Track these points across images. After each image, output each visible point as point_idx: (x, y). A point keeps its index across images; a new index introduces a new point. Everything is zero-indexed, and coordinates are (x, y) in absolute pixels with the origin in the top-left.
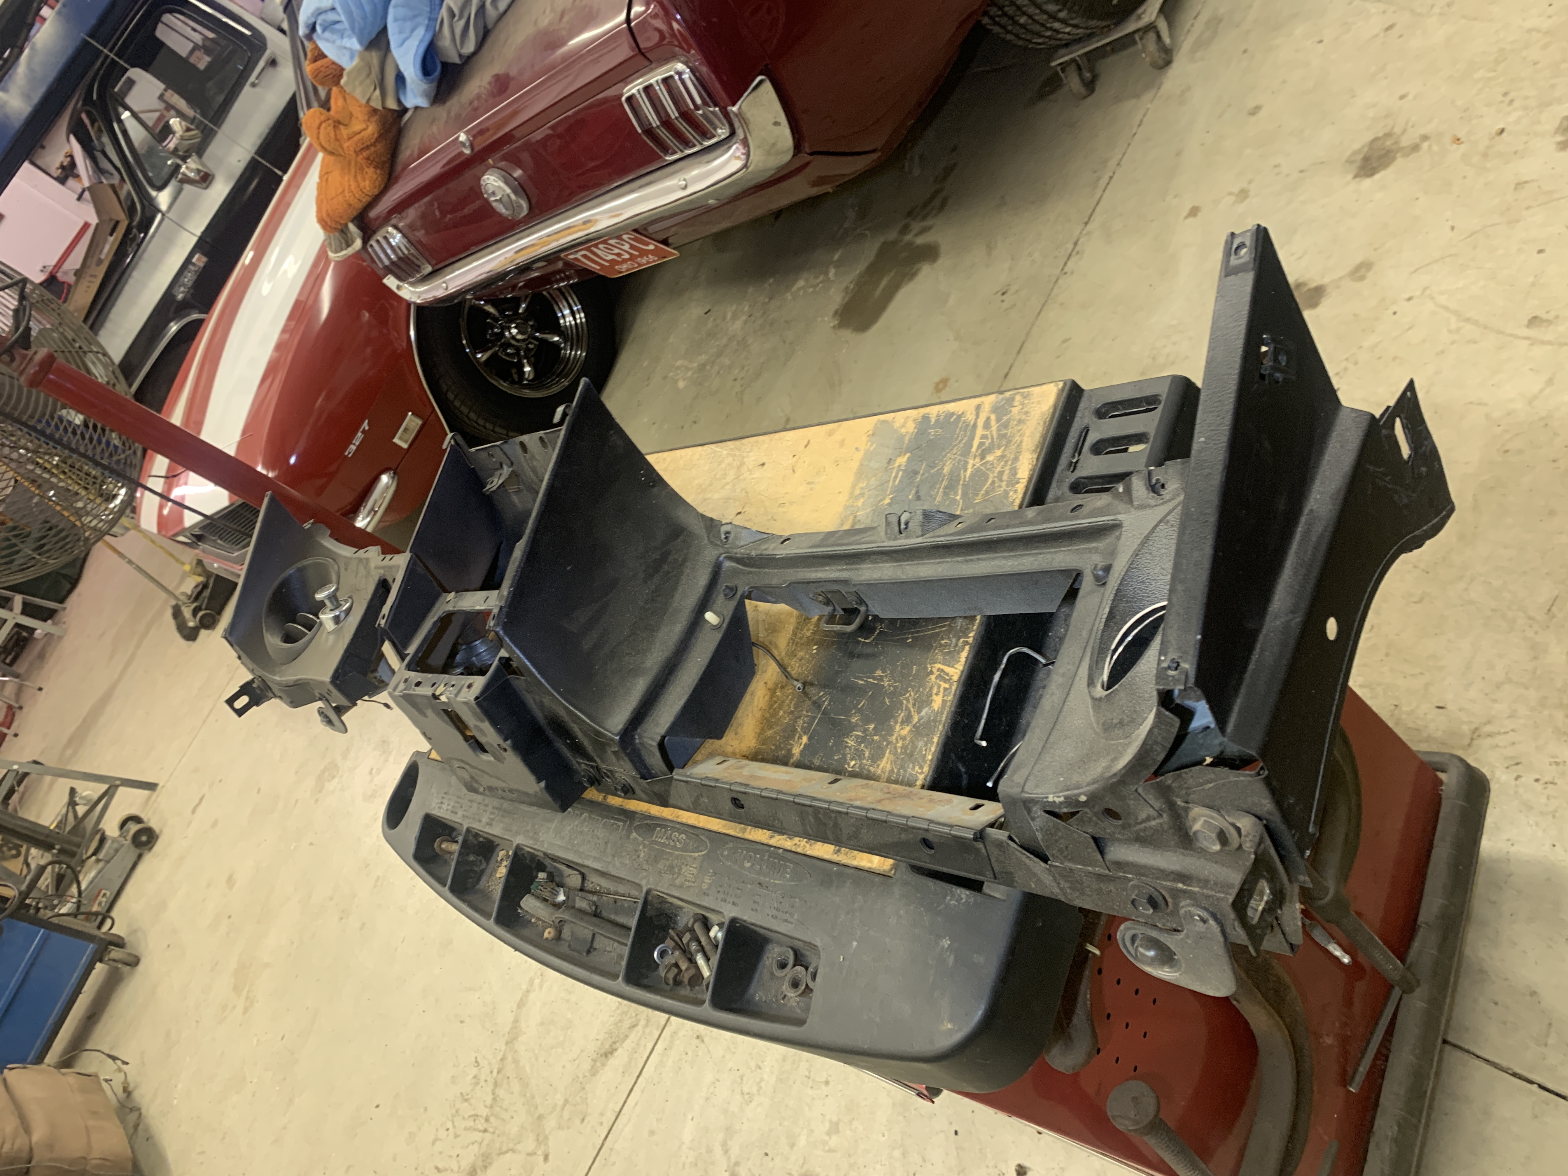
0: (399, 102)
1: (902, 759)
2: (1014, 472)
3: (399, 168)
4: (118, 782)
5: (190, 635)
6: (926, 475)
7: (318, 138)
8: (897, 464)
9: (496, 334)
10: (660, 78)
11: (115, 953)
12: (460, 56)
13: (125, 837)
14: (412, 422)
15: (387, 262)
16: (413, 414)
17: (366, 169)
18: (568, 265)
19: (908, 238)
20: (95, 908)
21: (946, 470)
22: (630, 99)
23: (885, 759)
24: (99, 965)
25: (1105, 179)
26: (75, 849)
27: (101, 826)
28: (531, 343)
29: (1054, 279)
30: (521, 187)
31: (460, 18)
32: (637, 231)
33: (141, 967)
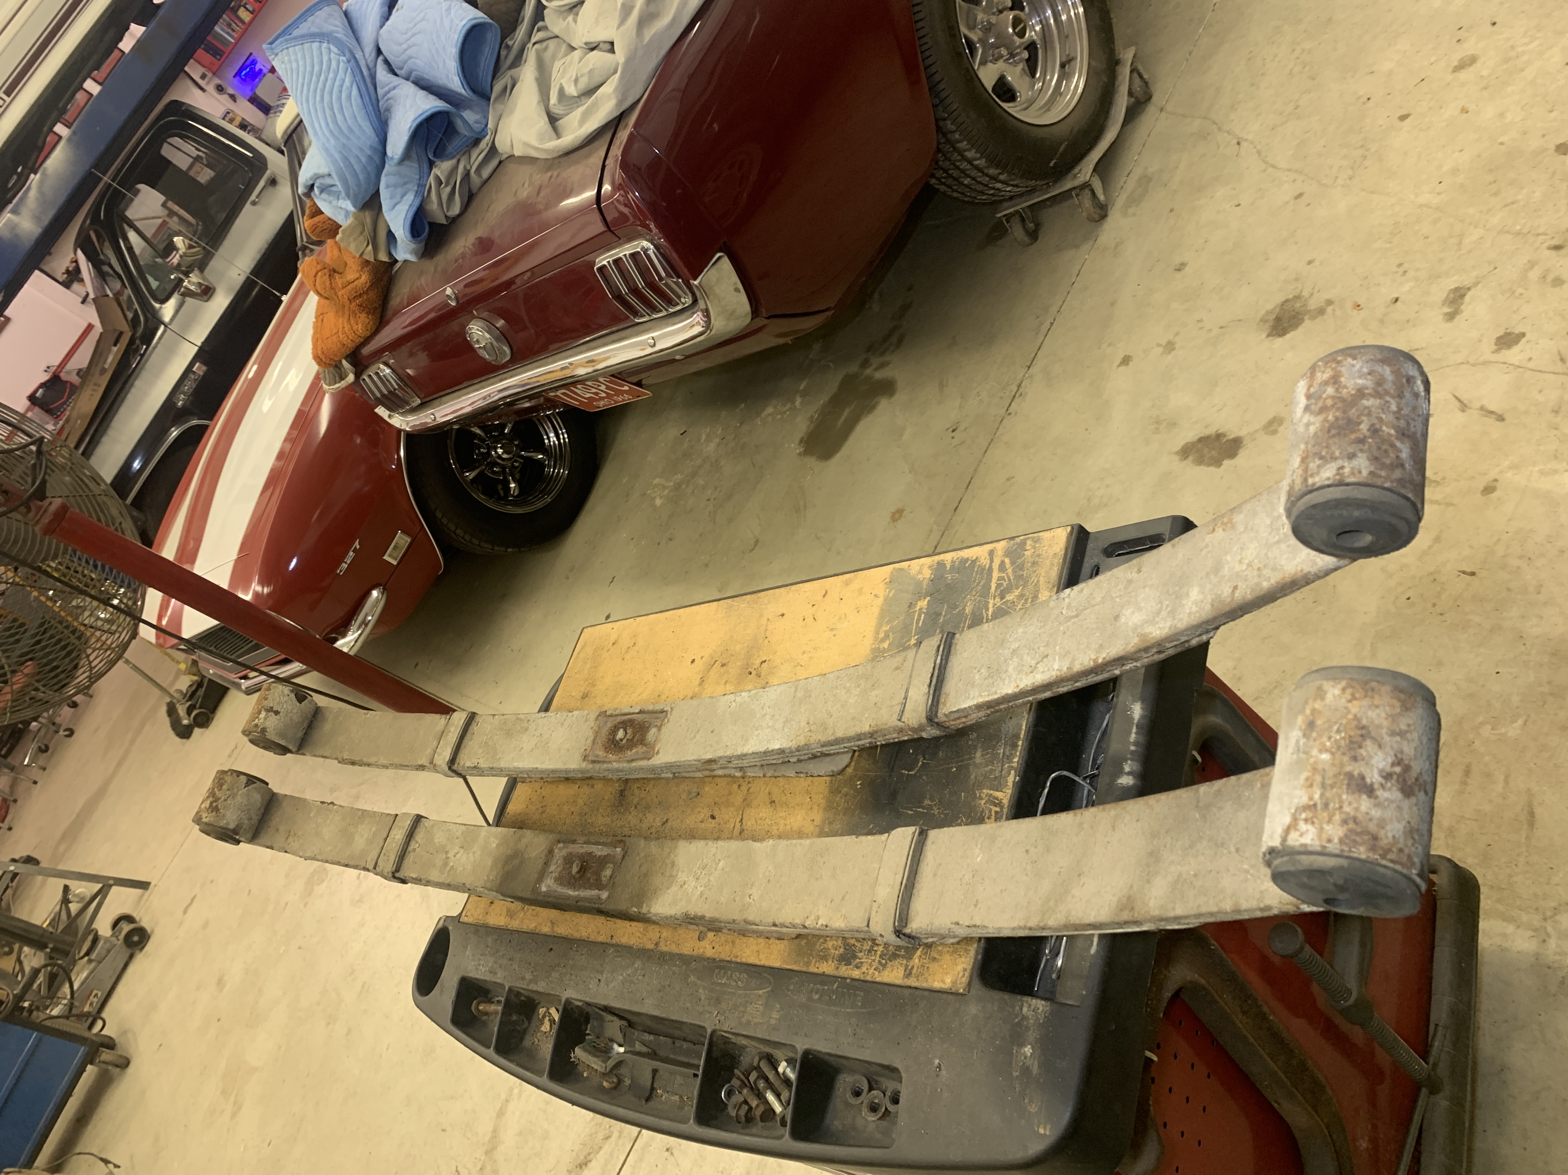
0: (390, 255)
3: (389, 313)
4: (111, 882)
5: (184, 733)
7: (315, 285)
9: (483, 453)
10: (627, 253)
11: (106, 1055)
12: (446, 216)
13: (117, 937)
14: (401, 540)
15: (378, 395)
16: (403, 532)
17: (358, 315)
18: (548, 400)
19: (868, 371)
20: (86, 1009)
22: (602, 269)
24: (89, 1068)
25: (1047, 325)
26: (67, 948)
27: (94, 926)
28: (516, 461)
29: (1000, 419)
30: (503, 336)
31: (446, 186)
32: (613, 376)
33: (131, 1069)
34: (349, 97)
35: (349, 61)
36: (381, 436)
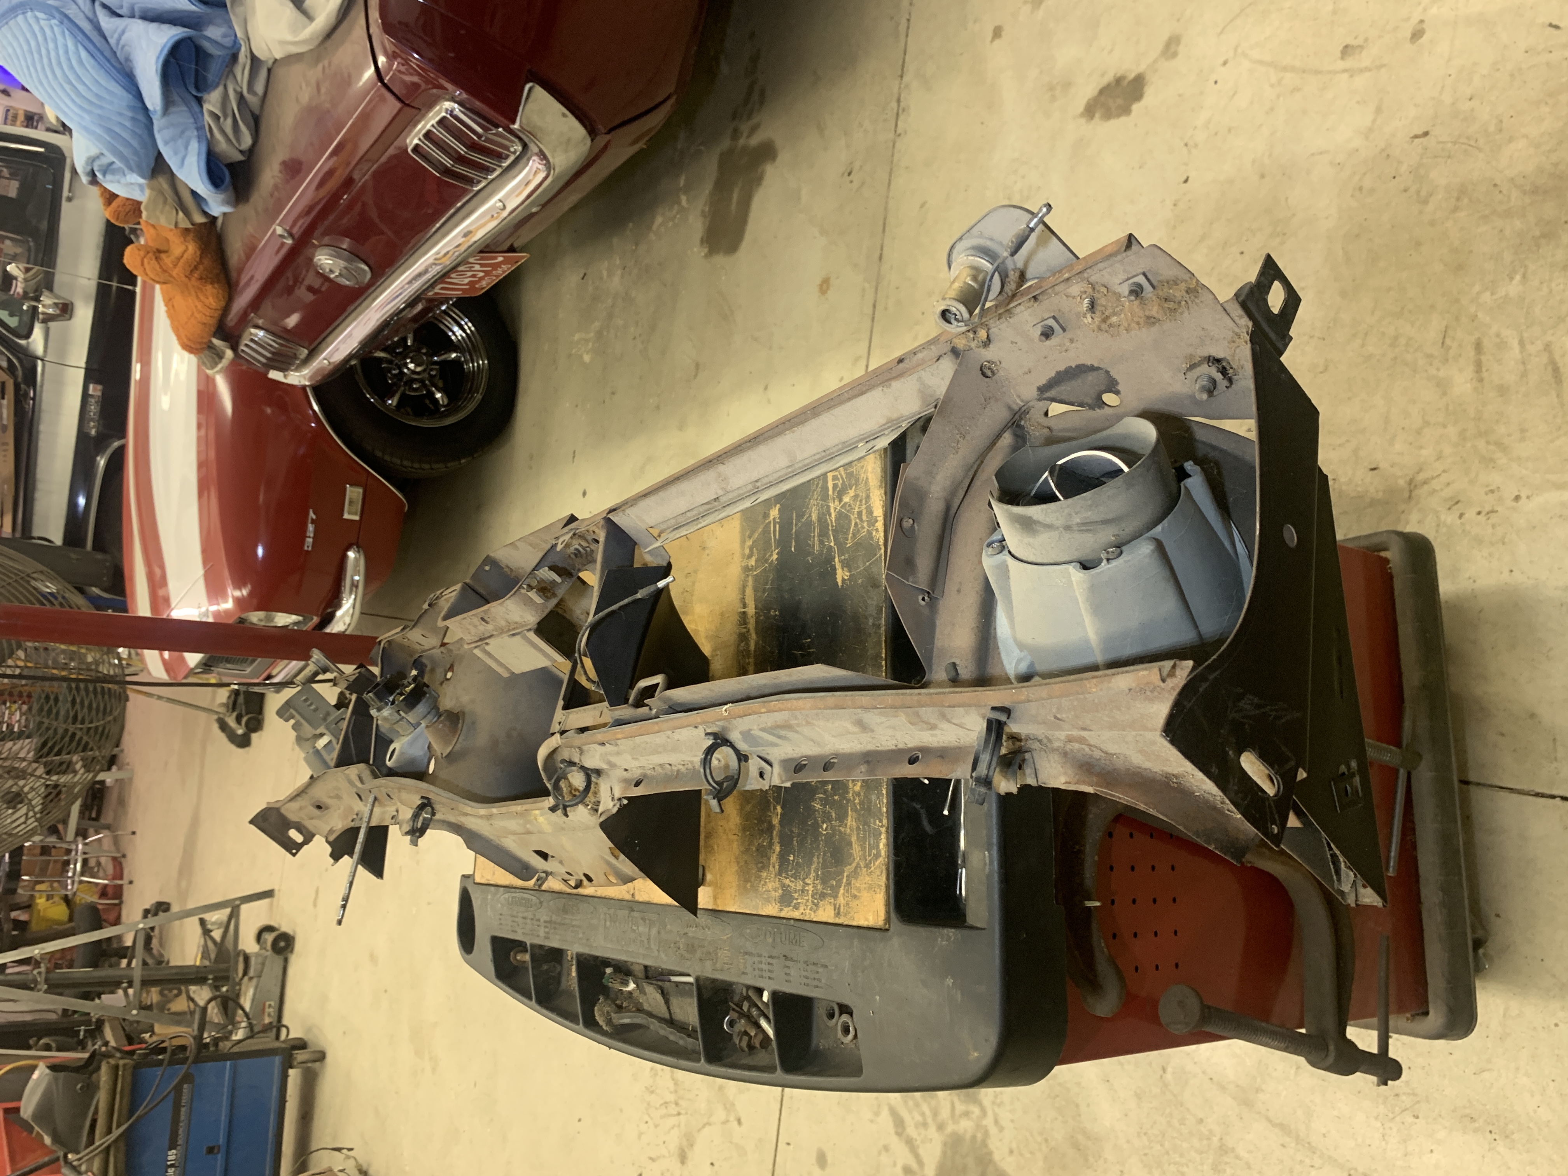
0: (205, 214)
1: (863, 815)
2: (870, 512)
3: (234, 274)
4: (237, 902)
5: (243, 742)
6: (800, 525)
7: (147, 275)
8: (772, 518)
9: (395, 375)
10: (434, 122)
11: (300, 1056)
12: (241, 152)
13: (265, 949)
14: (354, 493)
15: (263, 360)
16: (351, 485)
17: (204, 288)
18: (430, 300)
19: (742, 141)
20: (267, 1020)
21: (814, 517)
22: (416, 148)
23: (849, 818)
24: (291, 1072)
25: (904, 22)
26: (225, 974)
27: (240, 947)
28: (432, 370)
29: (891, 144)
30: (355, 255)
31: (225, 119)
32: (481, 252)
33: (329, 1059)
34: (80, 62)
35: (61, 23)
36: (287, 399)
